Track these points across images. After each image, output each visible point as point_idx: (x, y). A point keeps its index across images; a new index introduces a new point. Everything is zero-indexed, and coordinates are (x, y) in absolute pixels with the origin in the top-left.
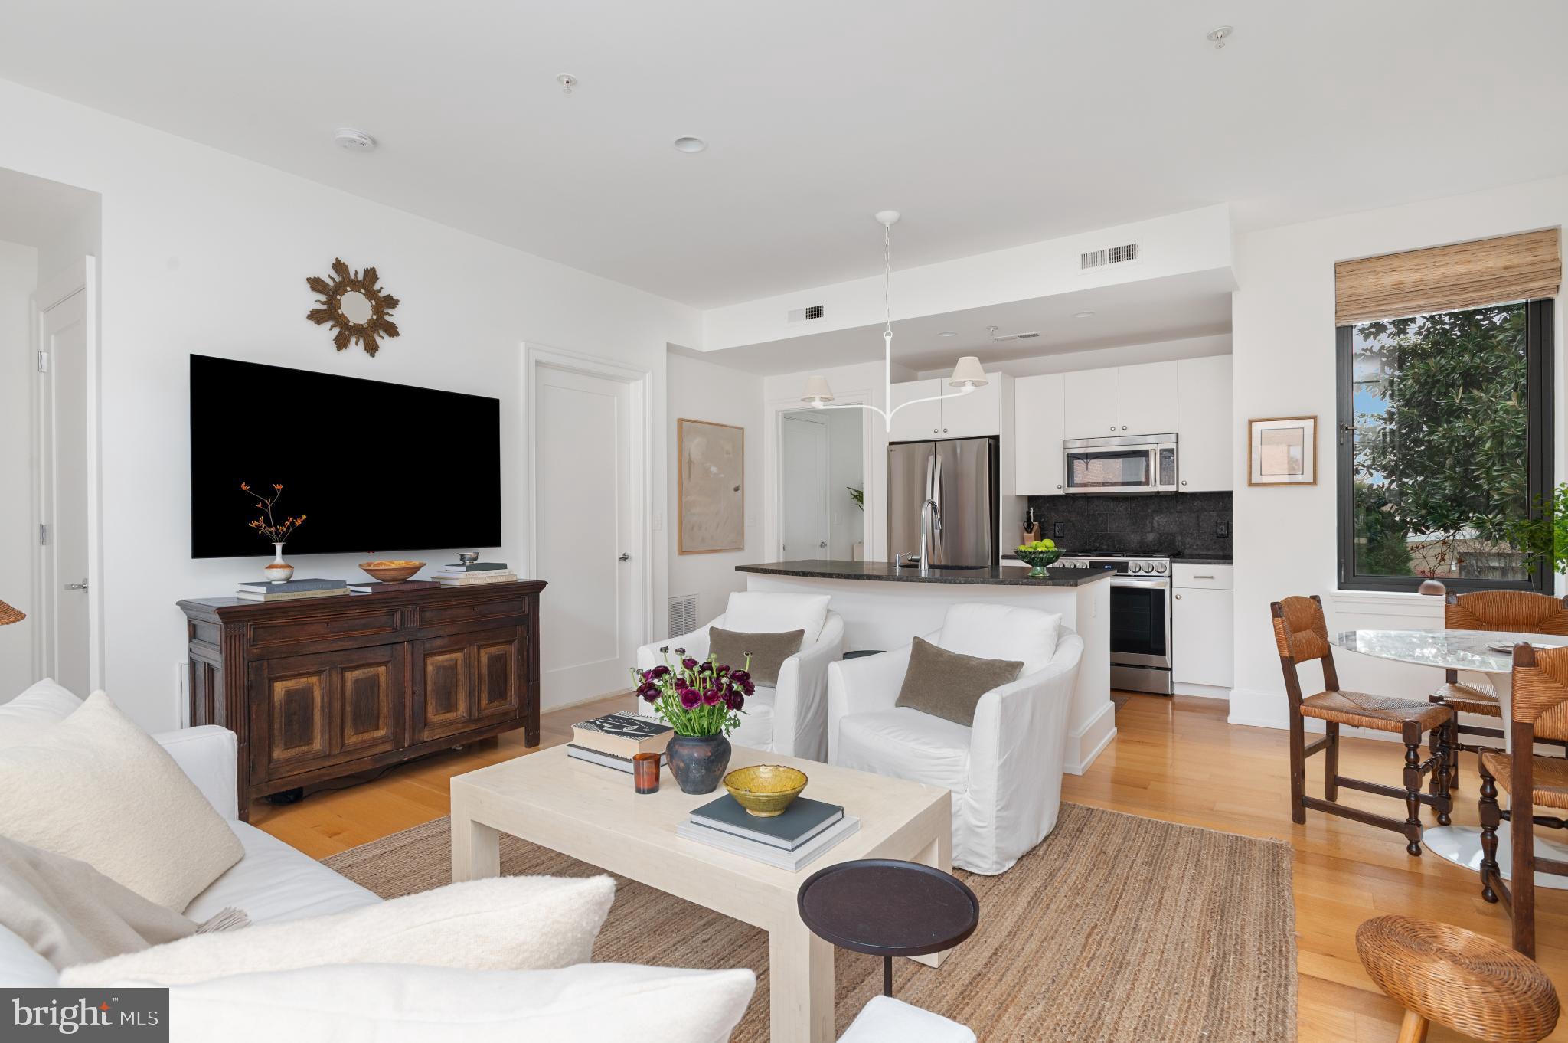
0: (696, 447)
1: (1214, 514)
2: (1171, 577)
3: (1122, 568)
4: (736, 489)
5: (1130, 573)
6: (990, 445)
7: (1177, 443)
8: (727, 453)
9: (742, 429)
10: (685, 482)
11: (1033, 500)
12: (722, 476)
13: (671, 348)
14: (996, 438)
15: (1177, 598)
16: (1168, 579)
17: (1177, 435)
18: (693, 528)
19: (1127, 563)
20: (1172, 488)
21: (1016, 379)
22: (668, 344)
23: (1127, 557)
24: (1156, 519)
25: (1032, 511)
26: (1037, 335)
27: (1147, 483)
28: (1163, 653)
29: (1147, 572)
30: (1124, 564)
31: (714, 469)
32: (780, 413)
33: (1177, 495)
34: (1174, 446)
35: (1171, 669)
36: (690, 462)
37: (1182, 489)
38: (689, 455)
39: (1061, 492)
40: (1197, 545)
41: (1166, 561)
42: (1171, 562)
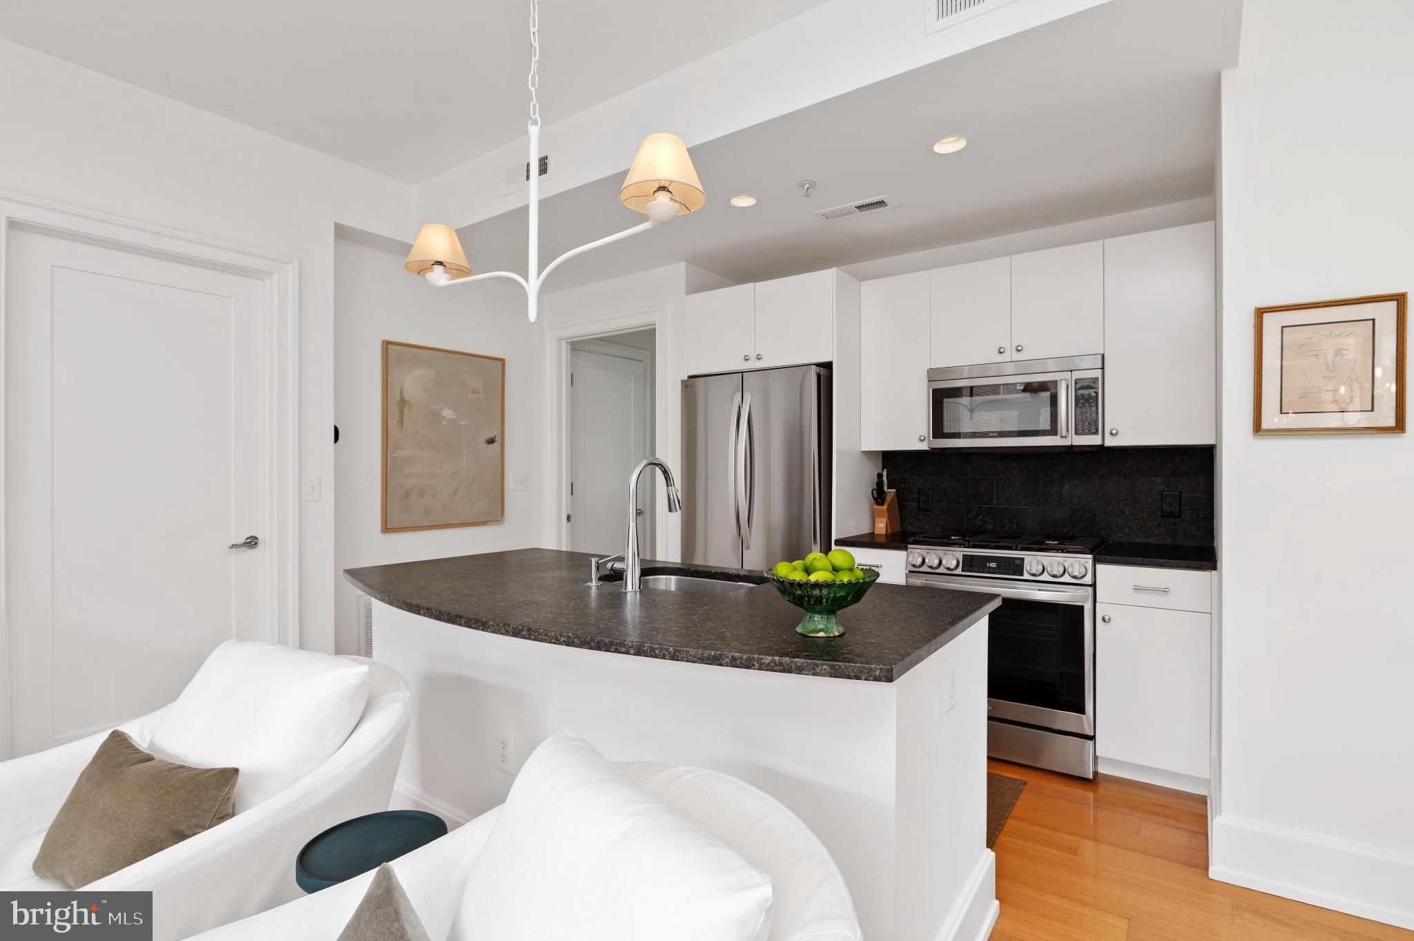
0: (413, 382)
1: (1159, 480)
2: (1094, 585)
3: (1015, 568)
4: (491, 441)
5: (1026, 576)
6: (819, 376)
7: (1103, 368)
8: (474, 391)
9: (502, 361)
10: (393, 431)
11: (890, 459)
12: (464, 422)
13: (342, 233)
14: (828, 366)
15: (1104, 620)
16: (1090, 589)
17: (1103, 357)
18: (407, 495)
19: (1023, 559)
20: (1093, 440)
21: (862, 283)
22: (336, 224)
23: (1021, 550)
24: (1067, 487)
25: (885, 473)
26: (881, 203)
27: (1053, 431)
28: (1081, 710)
29: (1054, 576)
30: (1017, 562)
31: (448, 413)
32: (564, 343)
33: (1101, 450)
34: (1098, 374)
35: (1093, 738)
36: (403, 402)
37: (1110, 442)
38: (401, 393)
39: (924, 446)
40: (1130, 528)
41: (1088, 559)
42: (1095, 561)
